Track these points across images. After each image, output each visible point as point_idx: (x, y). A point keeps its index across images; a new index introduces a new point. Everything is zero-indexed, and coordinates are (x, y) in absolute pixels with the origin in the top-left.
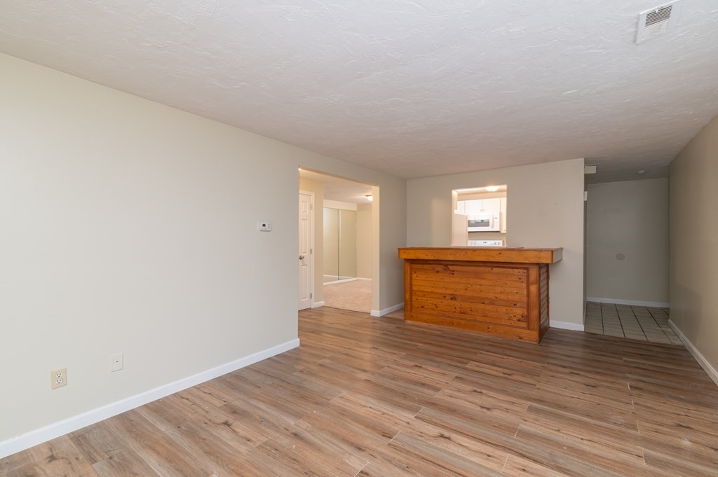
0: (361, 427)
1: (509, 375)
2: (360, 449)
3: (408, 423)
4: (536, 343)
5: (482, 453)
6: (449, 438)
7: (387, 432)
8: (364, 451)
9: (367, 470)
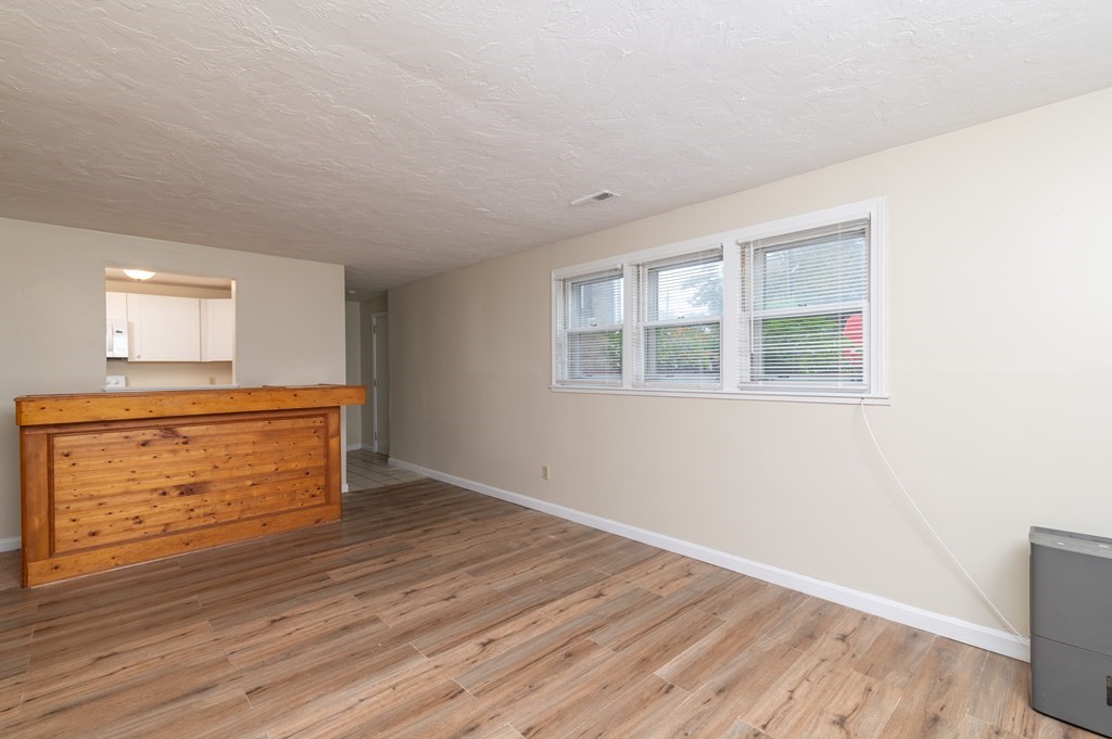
0: (412, 720)
1: (393, 561)
2: (472, 729)
3: (437, 667)
4: (339, 520)
5: (528, 626)
6: (491, 641)
7: (447, 692)
8: (478, 726)
9: (524, 728)
